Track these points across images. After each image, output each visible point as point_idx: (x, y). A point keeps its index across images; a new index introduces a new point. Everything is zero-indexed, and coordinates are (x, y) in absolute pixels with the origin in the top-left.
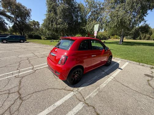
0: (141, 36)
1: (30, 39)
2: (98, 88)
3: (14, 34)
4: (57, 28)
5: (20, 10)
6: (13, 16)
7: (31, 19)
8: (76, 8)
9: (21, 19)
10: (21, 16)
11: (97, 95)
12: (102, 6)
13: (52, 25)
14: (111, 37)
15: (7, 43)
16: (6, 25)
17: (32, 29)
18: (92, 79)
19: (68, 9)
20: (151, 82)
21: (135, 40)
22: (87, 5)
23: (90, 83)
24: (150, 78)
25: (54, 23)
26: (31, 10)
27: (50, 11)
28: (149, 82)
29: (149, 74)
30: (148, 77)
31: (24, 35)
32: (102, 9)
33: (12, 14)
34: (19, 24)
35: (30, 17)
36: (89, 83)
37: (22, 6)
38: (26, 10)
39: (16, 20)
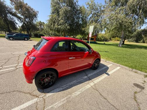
0: (145, 39)
1: (35, 38)
2: (69, 96)
3: (23, 32)
4: (58, 29)
5: (29, 12)
6: (22, 17)
7: (38, 20)
8: (77, 10)
9: (29, 20)
10: (29, 17)
11: (63, 105)
12: (102, 9)
13: (54, 25)
14: (112, 39)
15: (13, 40)
16: (16, 24)
17: (38, 29)
18: (68, 84)
19: (70, 11)
20: (138, 95)
21: (138, 43)
22: (88, 8)
23: (64, 88)
24: (138, 89)
25: (56, 24)
26: (38, 12)
27: (53, 13)
28: (136, 94)
29: (139, 84)
30: (136, 88)
31: (30, 34)
32: (103, 11)
33: (22, 15)
34: (27, 24)
35: (36, 18)
36: (61, 89)
37: (31, 8)
38: (34, 12)
39: (25, 21)
